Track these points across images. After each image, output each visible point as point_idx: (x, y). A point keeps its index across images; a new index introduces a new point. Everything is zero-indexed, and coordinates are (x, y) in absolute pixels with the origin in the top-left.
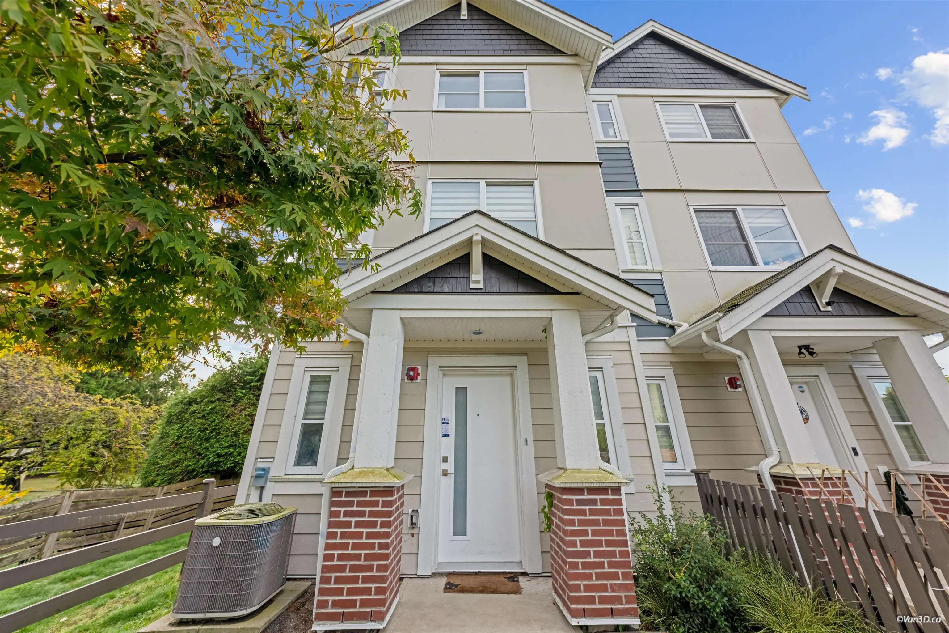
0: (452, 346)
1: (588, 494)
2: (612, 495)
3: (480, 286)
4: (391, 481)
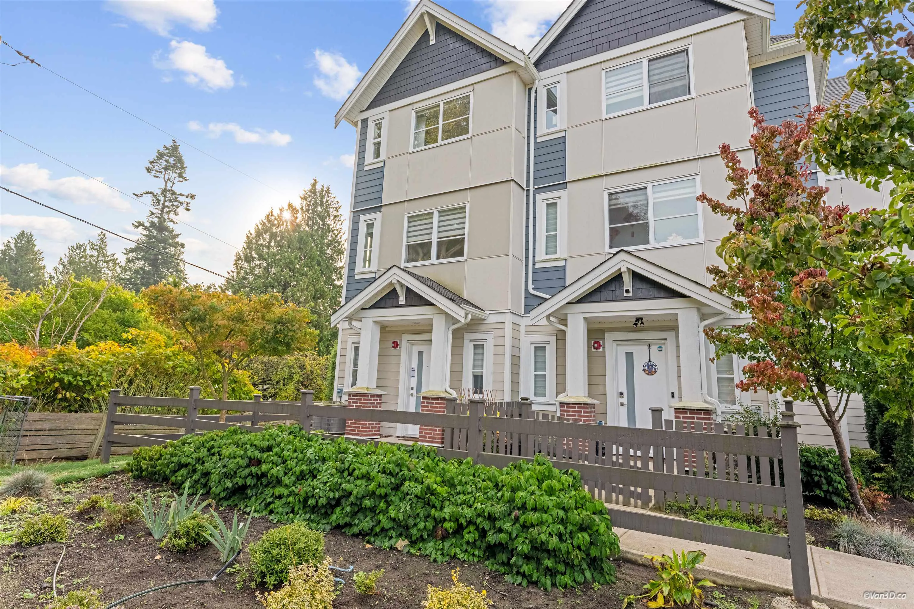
1: (431, 400)
3: (403, 303)
4: (365, 391)
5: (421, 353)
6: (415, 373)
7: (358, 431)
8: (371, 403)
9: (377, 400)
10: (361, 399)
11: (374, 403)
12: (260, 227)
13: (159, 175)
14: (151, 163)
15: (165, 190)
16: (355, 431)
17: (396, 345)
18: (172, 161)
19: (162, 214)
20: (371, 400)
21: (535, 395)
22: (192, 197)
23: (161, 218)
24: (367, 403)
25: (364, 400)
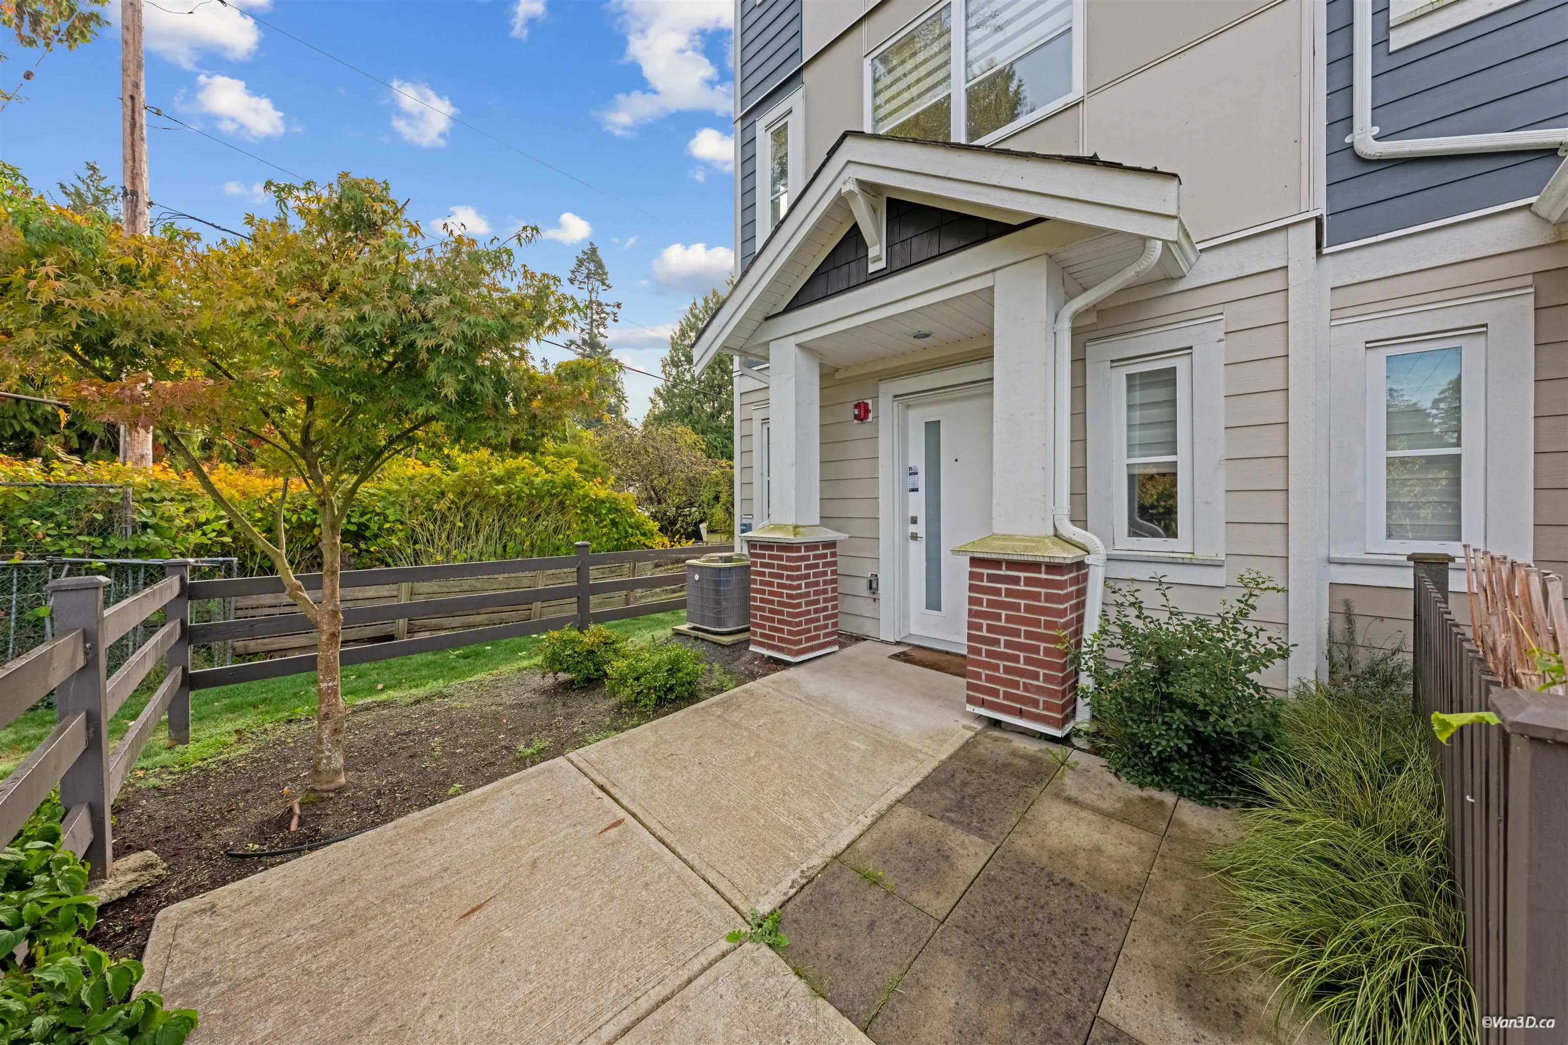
0: (910, 361)
1: (1007, 569)
2: (1047, 573)
3: (882, 264)
4: (788, 537)
5: (933, 428)
6: (921, 481)
7: (781, 640)
8: (807, 567)
9: (824, 556)
10: (780, 558)
11: (816, 566)
12: (684, 323)
13: (583, 285)
14: (573, 272)
15: (591, 302)
16: (772, 638)
17: (863, 412)
18: (592, 267)
19: (591, 330)
20: (807, 558)
21: (1389, 536)
22: (619, 306)
23: (590, 333)
24: (798, 568)
25: (789, 559)
